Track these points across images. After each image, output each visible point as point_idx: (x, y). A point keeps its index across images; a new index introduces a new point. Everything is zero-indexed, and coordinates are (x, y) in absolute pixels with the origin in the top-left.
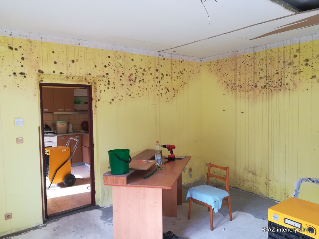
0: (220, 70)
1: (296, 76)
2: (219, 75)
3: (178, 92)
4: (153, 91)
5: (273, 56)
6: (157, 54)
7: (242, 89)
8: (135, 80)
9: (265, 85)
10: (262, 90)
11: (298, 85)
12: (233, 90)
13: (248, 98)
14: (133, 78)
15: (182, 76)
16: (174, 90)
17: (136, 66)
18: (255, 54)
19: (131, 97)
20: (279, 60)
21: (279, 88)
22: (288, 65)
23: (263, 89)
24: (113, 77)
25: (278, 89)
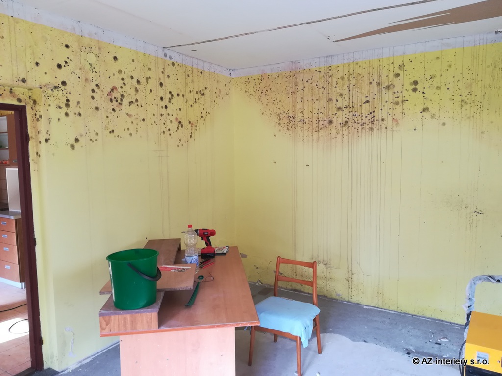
0: (267, 93)
1: (397, 107)
2: (265, 102)
3: (197, 128)
4: (154, 124)
5: (361, 73)
6: (160, 54)
7: (306, 127)
8: (121, 100)
9: (347, 120)
10: (341, 129)
11: (400, 122)
12: (290, 128)
13: (318, 141)
14: (118, 96)
15: (202, 99)
16: (190, 125)
17: (123, 73)
18: (330, 68)
19: (115, 136)
20: (371, 81)
21: (370, 127)
22: (386, 88)
23: (344, 128)
24: (76, 91)
25: (368, 127)
